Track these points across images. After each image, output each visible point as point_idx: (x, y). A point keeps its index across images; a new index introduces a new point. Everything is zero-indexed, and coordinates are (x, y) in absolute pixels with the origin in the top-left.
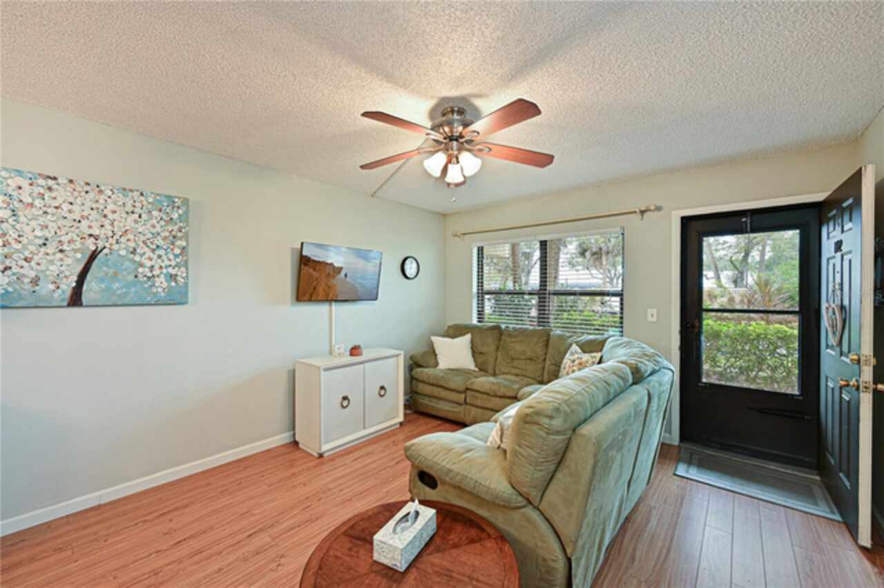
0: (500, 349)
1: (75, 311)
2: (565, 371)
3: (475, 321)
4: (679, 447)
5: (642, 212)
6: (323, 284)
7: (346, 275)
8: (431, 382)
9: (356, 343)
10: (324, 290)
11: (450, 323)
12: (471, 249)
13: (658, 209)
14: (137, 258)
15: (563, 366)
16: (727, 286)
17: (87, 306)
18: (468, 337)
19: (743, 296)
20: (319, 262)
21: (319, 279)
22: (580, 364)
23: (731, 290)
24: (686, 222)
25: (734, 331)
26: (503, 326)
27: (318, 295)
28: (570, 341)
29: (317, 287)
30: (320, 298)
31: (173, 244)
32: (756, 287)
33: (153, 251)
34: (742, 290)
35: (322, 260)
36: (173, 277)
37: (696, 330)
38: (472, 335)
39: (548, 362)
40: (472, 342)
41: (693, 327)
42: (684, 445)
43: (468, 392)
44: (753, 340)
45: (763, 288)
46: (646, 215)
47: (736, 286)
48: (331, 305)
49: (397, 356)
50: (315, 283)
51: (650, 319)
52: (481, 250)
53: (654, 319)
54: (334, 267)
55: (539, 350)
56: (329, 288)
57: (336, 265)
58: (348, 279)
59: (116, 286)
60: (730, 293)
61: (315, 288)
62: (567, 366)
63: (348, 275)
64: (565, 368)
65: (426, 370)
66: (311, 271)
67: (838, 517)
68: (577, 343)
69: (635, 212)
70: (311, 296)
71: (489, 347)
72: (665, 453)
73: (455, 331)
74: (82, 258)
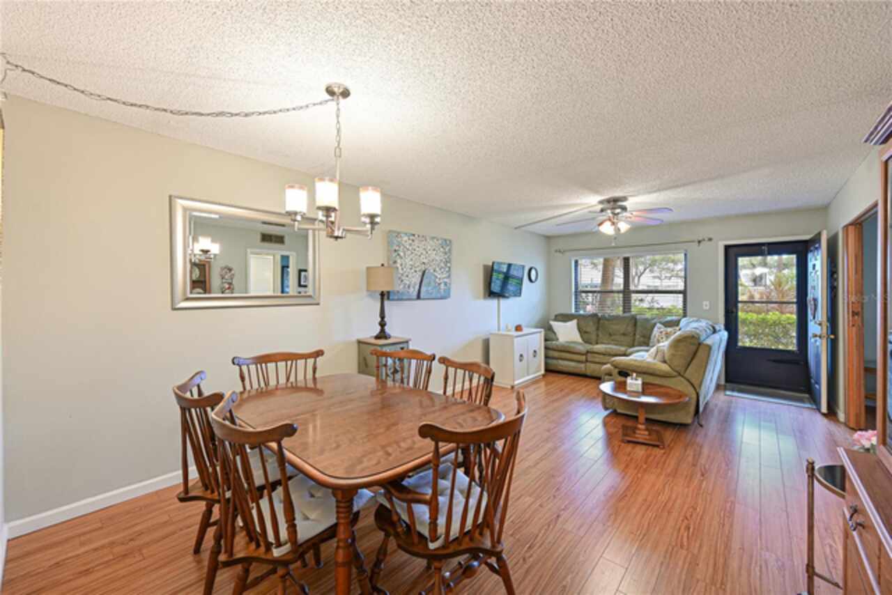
0: (600, 328)
1: (419, 301)
2: (656, 340)
3: (573, 311)
4: (725, 386)
5: (699, 242)
8: (560, 349)
9: (518, 324)
11: (556, 313)
12: (570, 261)
13: (710, 239)
14: (435, 274)
15: (652, 337)
16: (746, 284)
17: (424, 299)
18: (574, 322)
19: (761, 294)
22: (667, 334)
23: (751, 288)
24: (727, 248)
25: (757, 319)
26: (600, 315)
28: (653, 322)
31: (446, 265)
32: (772, 287)
33: (440, 269)
34: (761, 288)
36: (446, 283)
37: (734, 315)
38: (578, 320)
39: (638, 336)
40: (578, 324)
41: (732, 312)
42: (728, 384)
43: (589, 355)
44: (771, 325)
45: (778, 287)
46: (701, 244)
47: (755, 285)
48: (499, 300)
49: (540, 332)
51: (705, 308)
52: (576, 262)
53: (708, 308)
55: (630, 329)
59: (430, 288)
60: (750, 291)
62: (657, 335)
64: (655, 336)
65: (554, 342)
67: (814, 407)
68: (661, 323)
69: (693, 241)
71: (591, 327)
72: (718, 387)
73: (565, 318)
74: (420, 273)
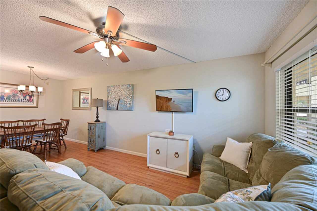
1: (118, 111)
6: (165, 105)
7: (174, 101)
10: (165, 107)
14: (125, 100)
20: (162, 97)
21: (163, 103)
27: (163, 109)
29: (163, 106)
30: (164, 110)
31: (130, 96)
33: (127, 98)
35: (163, 96)
36: (130, 104)
48: (173, 113)
50: (162, 105)
54: (168, 98)
56: (167, 106)
57: (169, 97)
58: (175, 103)
59: (122, 106)
61: (162, 107)
63: (175, 101)
66: (160, 100)
70: (161, 109)
74: (118, 100)
